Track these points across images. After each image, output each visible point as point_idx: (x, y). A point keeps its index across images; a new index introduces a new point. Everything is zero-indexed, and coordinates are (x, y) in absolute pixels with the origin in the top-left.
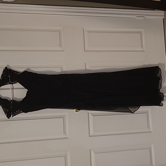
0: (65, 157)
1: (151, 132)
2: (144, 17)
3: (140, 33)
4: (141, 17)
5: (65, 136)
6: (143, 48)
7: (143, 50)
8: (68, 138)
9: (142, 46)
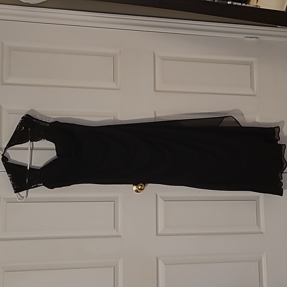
0: (115, 268)
1: (263, 233)
2: (257, 38)
3: (250, 64)
4: (252, 39)
5: (115, 233)
6: (253, 90)
7: (253, 93)
8: (121, 236)
9: (252, 87)
